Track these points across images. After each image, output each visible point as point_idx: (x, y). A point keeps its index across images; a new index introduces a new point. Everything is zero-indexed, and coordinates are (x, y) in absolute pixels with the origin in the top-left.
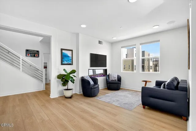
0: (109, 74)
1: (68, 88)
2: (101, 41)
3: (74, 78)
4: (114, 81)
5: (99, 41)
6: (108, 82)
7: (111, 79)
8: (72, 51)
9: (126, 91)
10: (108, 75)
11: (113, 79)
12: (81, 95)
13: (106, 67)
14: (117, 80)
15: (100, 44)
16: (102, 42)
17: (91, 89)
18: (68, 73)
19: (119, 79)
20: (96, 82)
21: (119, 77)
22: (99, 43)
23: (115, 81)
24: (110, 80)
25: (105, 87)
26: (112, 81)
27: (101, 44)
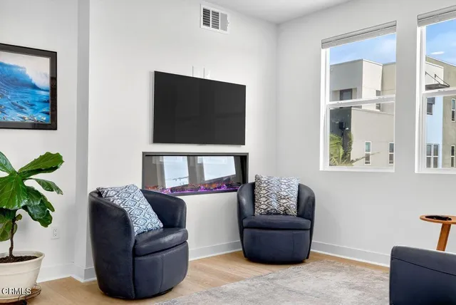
0: (257, 178)
1: (16, 253)
2: (216, 14)
3: (50, 196)
4: (278, 214)
5: (206, 12)
6: (245, 222)
7: (262, 205)
8: (53, 56)
9: (339, 270)
10: (253, 185)
11: (275, 205)
12: (88, 287)
13: (243, 143)
14: (293, 210)
15: (210, 28)
16: (225, 16)
17: (136, 253)
18: (13, 173)
19: (306, 205)
20: (174, 218)
21: (305, 195)
22: (206, 22)
23: (285, 214)
24: (257, 212)
25: (233, 246)
26: (268, 213)
27: (216, 26)
